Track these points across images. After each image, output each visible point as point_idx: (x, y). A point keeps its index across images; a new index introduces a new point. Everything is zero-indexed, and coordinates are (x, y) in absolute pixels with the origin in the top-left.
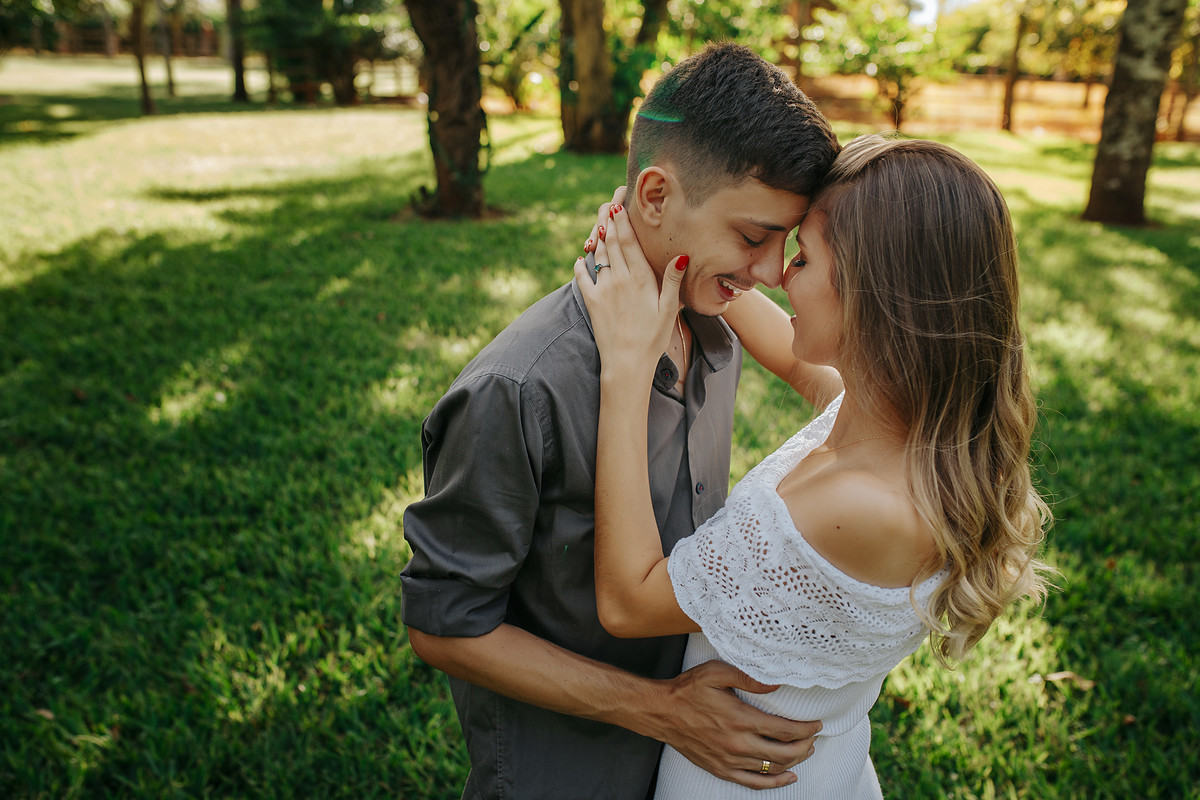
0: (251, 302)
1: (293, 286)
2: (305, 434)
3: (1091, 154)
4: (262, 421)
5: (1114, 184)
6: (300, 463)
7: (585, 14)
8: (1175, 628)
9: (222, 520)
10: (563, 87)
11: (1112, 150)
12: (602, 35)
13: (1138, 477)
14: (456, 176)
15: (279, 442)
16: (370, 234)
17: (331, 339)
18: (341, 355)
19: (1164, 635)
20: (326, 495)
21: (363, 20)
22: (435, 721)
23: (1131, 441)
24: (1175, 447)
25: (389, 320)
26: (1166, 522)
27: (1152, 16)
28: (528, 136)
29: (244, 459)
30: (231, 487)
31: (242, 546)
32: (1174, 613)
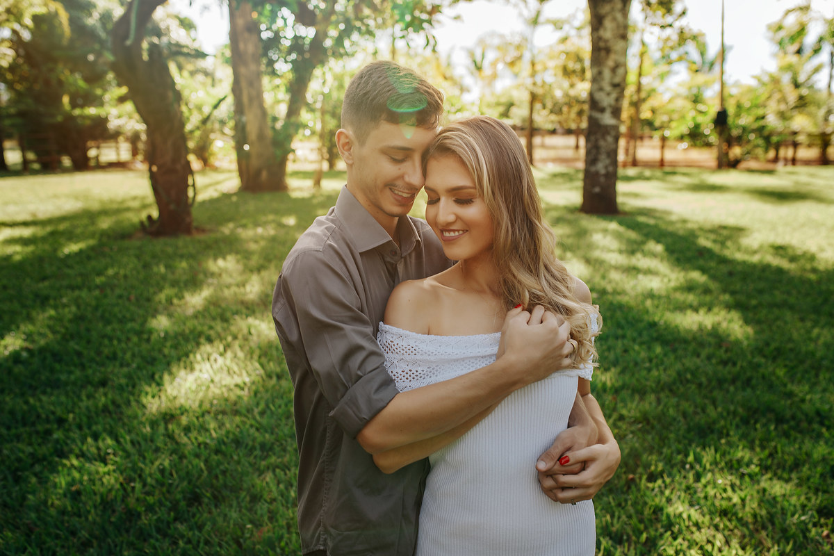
0: (37, 295)
1: (65, 283)
2: (90, 372)
3: (581, 176)
4: (57, 366)
5: (597, 190)
6: (90, 388)
7: (251, 100)
8: (653, 428)
9: (40, 428)
10: (239, 148)
11: (593, 169)
12: (264, 113)
13: (626, 351)
14: (172, 207)
15: (73, 377)
16: (115, 248)
17: (99, 313)
18: (108, 322)
19: (648, 433)
20: (111, 408)
21: (92, 111)
22: (208, 527)
23: (620, 332)
24: (645, 333)
25: (137, 300)
26: (644, 373)
27: (608, 88)
28: (218, 183)
29: (49, 390)
30: (42, 407)
31: (57, 441)
32: (651, 420)
